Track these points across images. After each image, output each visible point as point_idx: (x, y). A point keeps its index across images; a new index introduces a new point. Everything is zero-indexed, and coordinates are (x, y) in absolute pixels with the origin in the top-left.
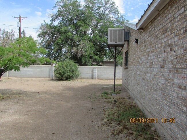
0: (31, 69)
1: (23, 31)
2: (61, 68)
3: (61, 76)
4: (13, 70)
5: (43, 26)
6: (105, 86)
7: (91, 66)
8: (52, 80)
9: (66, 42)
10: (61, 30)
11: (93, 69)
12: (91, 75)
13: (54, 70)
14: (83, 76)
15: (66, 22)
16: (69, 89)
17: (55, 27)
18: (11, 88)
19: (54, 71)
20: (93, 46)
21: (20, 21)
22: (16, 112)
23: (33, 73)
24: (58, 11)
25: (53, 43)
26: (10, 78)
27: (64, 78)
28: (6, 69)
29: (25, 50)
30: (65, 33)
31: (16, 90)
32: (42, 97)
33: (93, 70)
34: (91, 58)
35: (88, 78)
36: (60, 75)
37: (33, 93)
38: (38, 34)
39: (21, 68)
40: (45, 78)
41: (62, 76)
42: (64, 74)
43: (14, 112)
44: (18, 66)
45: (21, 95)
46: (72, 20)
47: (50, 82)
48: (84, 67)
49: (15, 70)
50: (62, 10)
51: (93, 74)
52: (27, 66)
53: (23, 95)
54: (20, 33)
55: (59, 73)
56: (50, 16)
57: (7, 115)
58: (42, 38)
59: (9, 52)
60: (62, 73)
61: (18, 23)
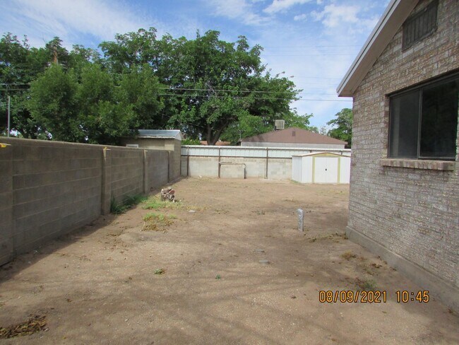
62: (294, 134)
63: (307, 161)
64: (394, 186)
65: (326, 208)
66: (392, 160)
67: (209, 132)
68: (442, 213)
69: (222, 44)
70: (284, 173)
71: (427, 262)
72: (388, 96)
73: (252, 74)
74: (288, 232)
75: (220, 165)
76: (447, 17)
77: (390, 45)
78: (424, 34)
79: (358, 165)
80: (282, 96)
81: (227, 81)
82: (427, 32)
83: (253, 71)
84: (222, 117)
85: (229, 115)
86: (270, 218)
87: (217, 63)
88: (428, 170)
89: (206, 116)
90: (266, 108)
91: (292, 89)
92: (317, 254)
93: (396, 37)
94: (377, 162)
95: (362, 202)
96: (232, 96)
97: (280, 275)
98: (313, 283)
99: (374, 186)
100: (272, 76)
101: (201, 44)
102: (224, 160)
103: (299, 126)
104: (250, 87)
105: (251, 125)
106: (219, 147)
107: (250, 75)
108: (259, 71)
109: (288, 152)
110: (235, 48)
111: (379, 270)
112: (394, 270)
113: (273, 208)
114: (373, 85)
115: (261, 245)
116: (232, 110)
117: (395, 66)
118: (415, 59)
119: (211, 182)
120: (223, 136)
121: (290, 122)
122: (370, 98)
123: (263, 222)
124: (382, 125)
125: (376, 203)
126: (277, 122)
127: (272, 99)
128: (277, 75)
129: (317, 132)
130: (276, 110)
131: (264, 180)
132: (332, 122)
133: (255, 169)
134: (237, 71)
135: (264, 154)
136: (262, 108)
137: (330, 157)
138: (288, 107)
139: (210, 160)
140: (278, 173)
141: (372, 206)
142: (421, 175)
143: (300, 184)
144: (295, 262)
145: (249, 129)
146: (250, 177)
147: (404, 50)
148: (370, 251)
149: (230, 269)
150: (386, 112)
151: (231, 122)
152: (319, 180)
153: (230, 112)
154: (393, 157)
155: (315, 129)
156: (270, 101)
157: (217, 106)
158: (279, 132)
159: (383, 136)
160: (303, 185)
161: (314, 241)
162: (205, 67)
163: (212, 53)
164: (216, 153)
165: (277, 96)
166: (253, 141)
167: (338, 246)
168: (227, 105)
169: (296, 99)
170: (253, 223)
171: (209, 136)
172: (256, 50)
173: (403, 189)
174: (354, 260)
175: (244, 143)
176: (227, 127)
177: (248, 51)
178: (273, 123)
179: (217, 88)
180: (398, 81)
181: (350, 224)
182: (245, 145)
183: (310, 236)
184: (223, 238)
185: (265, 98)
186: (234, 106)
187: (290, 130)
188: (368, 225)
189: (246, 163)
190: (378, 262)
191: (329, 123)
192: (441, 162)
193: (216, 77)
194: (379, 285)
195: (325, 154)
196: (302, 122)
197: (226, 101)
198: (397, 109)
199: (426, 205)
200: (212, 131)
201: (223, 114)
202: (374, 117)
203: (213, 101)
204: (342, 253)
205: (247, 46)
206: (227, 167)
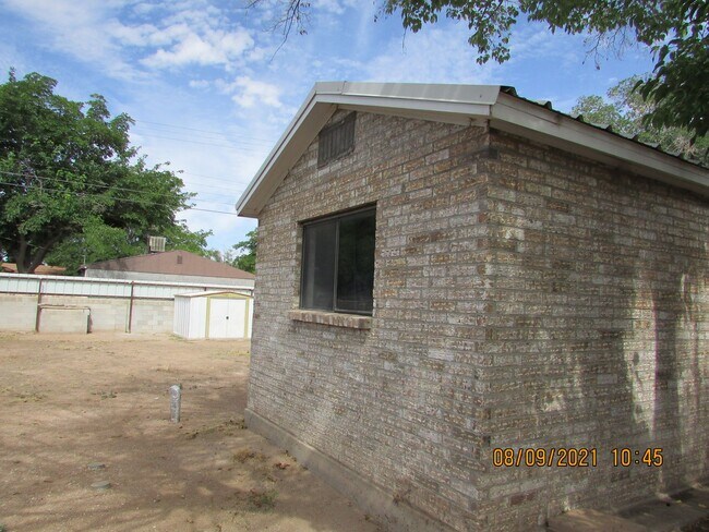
62: (180, 261)
63: (198, 305)
64: (306, 348)
65: (222, 379)
66: (305, 312)
67: (23, 249)
68: (359, 384)
69: (60, 101)
70: (160, 323)
71: (343, 453)
72: (301, 223)
73: (114, 158)
74: (154, 427)
75: (39, 309)
76: (364, 136)
77: (304, 157)
78: (340, 152)
79: (263, 317)
80: (162, 200)
81: (65, 164)
82: (344, 150)
83: (115, 154)
84: (50, 224)
85: (66, 223)
86: (123, 404)
87: (47, 131)
88: (344, 327)
89: (18, 221)
90: (135, 216)
91: (179, 191)
92: (196, 459)
93: (312, 148)
94: (286, 313)
95: (266, 372)
96: (72, 190)
97: (128, 506)
98: (182, 510)
99: (282, 348)
100: (149, 166)
101: (16, 94)
102: (47, 300)
103: (191, 248)
104: (109, 180)
105: (106, 242)
106: (41, 277)
107: (108, 159)
108: (125, 155)
109: (167, 289)
110: (85, 111)
111: (285, 473)
112: (306, 468)
113: (133, 386)
114: (284, 207)
115: (102, 454)
116: (70, 214)
117: (310, 185)
118: (331, 180)
119: (19, 342)
120: (50, 257)
121: (175, 241)
122: (280, 223)
123: (109, 412)
124: (294, 263)
125: (284, 373)
126: (153, 241)
127: (145, 202)
128: (157, 166)
129: (218, 260)
130: (151, 221)
131: (124, 336)
132: (241, 244)
133: (109, 317)
134: (85, 150)
135: (127, 291)
136: (128, 216)
137: (234, 298)
138: (172, 218)
139: (20, 299)
140: (149, 323)
141: (279, 377)
142: (337, 334)
143: (186, 341)
144: (158, 478)
145: (102, 249)
146: (98, 331)
147: (320, 167)
148: (275, 445)
149: (31, 510)
150: (298, 245)
151: (67, 234)
152: (216, 334)
153: (66, 216)
154: (306, 308)
155: (216, 254)
156: (143, 206)
157: (42, 205)
158: (156, 256)
159: (294, 277)
160: (192, 342)
161: (194, 436)
162: (23, 134)
163: (38, 112)
164: (33, 287)
165: (154, 199)
166: (108, 268)
167: (231, 441)
168: (62, 204)
169: (186, 207)
170: (91, 414)
171: (21, 256)
172: (122, 121)
173: (316, 353)
174: (251, 462)
175: (93, 272)
176: (61, 242)
177: (105, 119)
178: (146, 241)
179: (44, 175)
180: (312, 206)
181: (251, 405)
182: (93, 276)
183: (189, 429)
184: (26, 450)
185: (133, 200)
186: (76, 207)
187: (175, 254)
188: (274, 406)
189: (93, 306)
190: (283, 460)
191: (237, 247)
192: (357, 318)
193: (42, 154)
194: (283, 496)
195: (226, 293)
196: (195, 243)
197: (60, 198)
198: (312, 242)
199: (342, 375)
200: (29, 248)
201: (54, 220)
202: (283, 250)
203: (35, 195)
204: (235, 452)
205: (106, 113)
206: (54, 313)
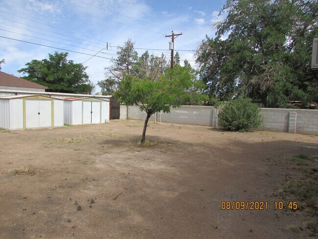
0: (185, 112)
1: (177, 53)
2: (230, 112)
3: (228, 124)
4: (162, 112)
5: (204, 44)
6: (308, 147)
7: (286, 108)
8: (215, 129)
9: (241, 67)
10: (232, 47)
11: (289, 114)
12: (283, 125)
13: (218, 113)
14: (268, 126)
15: (243, 32)
16: (237, 143)
17: (223, 43)
18: (159, 135)
19: (218, 116)
20: (291, 72)
21: (173, 41)
22: (164, 162)
23: (187, 117)
24: (229, 16)
25: (219, 69)
26: (158, 123)
27: (233, 127)
28: (154, 110)
29: (176, 85)
30: (238, 52)
31: (164, 139)
32: (196, 150)
33: (288, 117)
34: (287, 93)
35: (277, 131)
36: (227, 121)
37: (185, 144)
38: (197, 57)
39: (171, 109)
40: (205, 126)
41: (230, 123)
42: (232, 121)
43: (161, 162)
44: (167, 106)
45: (170, 144)
46: (253, 26)
47: (211, 131)
48: (271, 110)
49: (164, 112)
50: (236, 12)
51: (288, 123)
52: (178, 106)
53: (173, 145)
54: (172, 58)
55: (225, 118)
56: (216, 26)
57: (154, 163)
58: (203, 64)
59: (158, 88)
60: (230, 119)
61: (170, 44)
132: (23, 70)
137: (43, 100)
143: (9, 131)
152: (32, 124)
191: (20, 71)
